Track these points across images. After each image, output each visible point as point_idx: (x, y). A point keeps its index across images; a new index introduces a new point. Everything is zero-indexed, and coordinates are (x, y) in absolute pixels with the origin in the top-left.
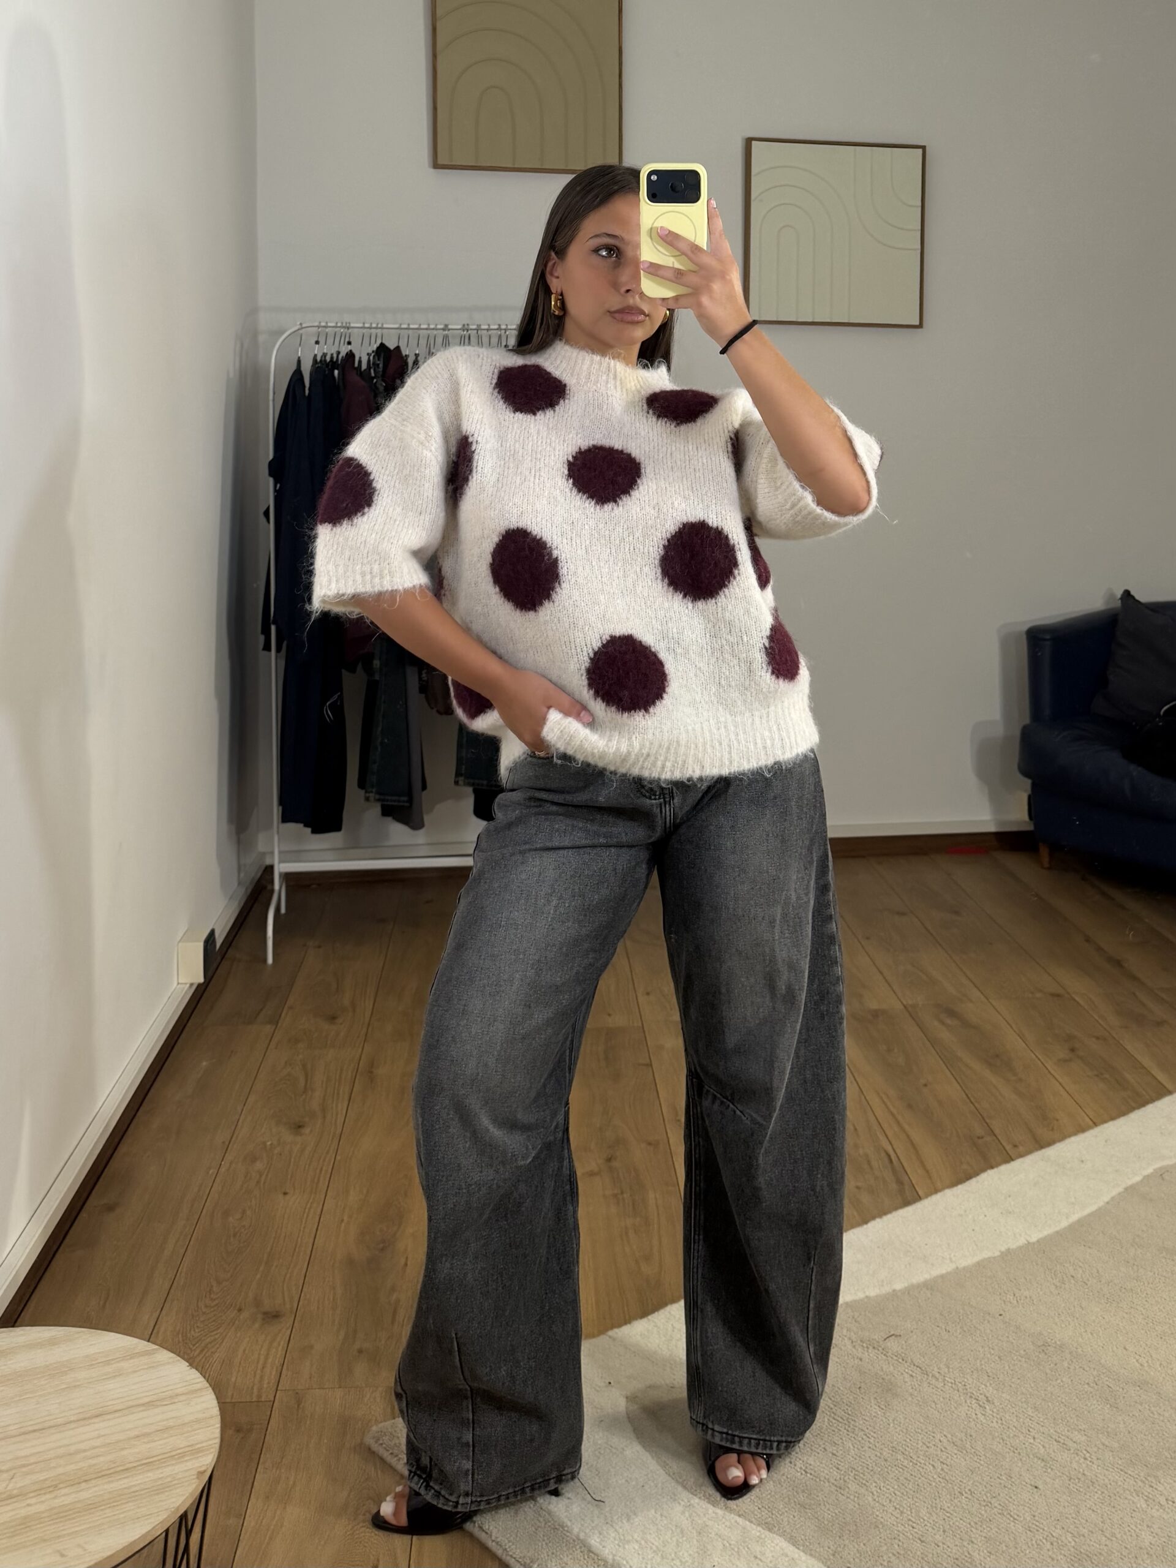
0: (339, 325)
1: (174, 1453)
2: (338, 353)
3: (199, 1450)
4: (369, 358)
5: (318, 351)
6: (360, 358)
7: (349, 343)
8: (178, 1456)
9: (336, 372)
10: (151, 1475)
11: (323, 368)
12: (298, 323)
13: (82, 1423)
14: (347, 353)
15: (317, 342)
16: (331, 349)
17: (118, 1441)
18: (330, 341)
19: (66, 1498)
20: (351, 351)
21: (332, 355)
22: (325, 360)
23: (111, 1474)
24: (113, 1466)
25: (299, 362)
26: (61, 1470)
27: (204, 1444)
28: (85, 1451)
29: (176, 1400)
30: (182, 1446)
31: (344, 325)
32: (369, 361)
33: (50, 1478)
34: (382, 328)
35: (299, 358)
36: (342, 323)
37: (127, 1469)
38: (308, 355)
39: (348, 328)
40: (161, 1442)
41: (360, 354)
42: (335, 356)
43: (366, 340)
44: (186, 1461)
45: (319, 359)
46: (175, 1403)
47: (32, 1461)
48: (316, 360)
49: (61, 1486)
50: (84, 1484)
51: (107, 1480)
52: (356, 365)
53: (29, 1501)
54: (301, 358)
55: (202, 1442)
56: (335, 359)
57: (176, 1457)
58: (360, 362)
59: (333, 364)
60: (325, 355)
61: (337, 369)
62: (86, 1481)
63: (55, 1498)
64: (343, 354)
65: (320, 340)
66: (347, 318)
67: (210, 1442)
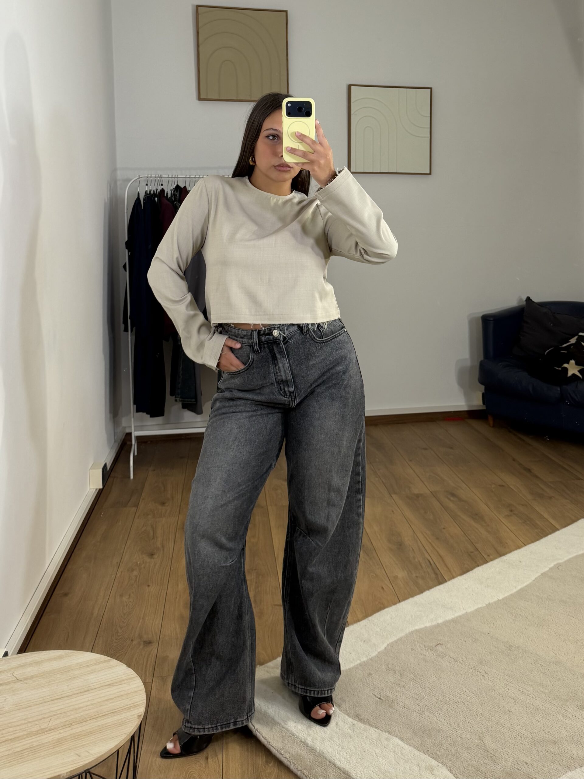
0: (157, 176)
1: (125, 707)
2: (157, 190)
3: (137, 706)
4: (171, 192)
5: (147, 188)
6: (167, 192)
7: (162, 185)
8: (128, 709)
9: (156, 199)
10: (116, 718)
11: (149, 196)
12: (138, 175)
13: (79, 695)
14: (161, 190)
15: (147, 185)
16: (153, 188)
17: (99, 702)
18: (153, 184)
19: (78, 729)
20: (163, 189)
21: (154, 190)
22: (151, 193)
23: (96, 718)
24: (97, 714)
25: (139, 194)
26: (72, 717)
27: (139, 703)
28: (83, 707)
29: (123, 683)
30: (128, 704)
31: (159, 176)
32: (171, 193)
33: (68, 720)
34: (177, 178)
35: (138, 192)
36: (158, 175)
37: (104, 715)
38: (142, 191)
39: (161, 178)
40: (119, 702)
41: (167, 189)
42: (155, 191)
43: (170, 183)
44: (132, 711)
45: (148, 192)
46: (122, 684)
47: (58, 713)
48: (147, 193)
49: (74, 724)
50: (84, 723)
51: (95, 721)
52: (165, 195)
53: (59, 731)
54: (140, 192)
55: (138, 702)
56: (155, 193)
57: (127, 709)
58: (167, 194)
59: (155, 195)
60: (150, 191)
61: (157, 197)
62: (85, 721)
63: (72, 729)
64: (159, 190)
65: (148, 183)
66: (159, 173)
67: (141, 702)
